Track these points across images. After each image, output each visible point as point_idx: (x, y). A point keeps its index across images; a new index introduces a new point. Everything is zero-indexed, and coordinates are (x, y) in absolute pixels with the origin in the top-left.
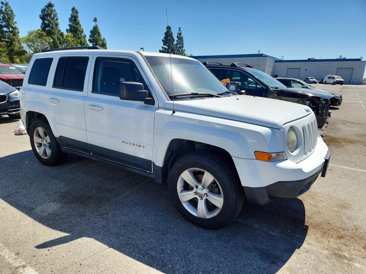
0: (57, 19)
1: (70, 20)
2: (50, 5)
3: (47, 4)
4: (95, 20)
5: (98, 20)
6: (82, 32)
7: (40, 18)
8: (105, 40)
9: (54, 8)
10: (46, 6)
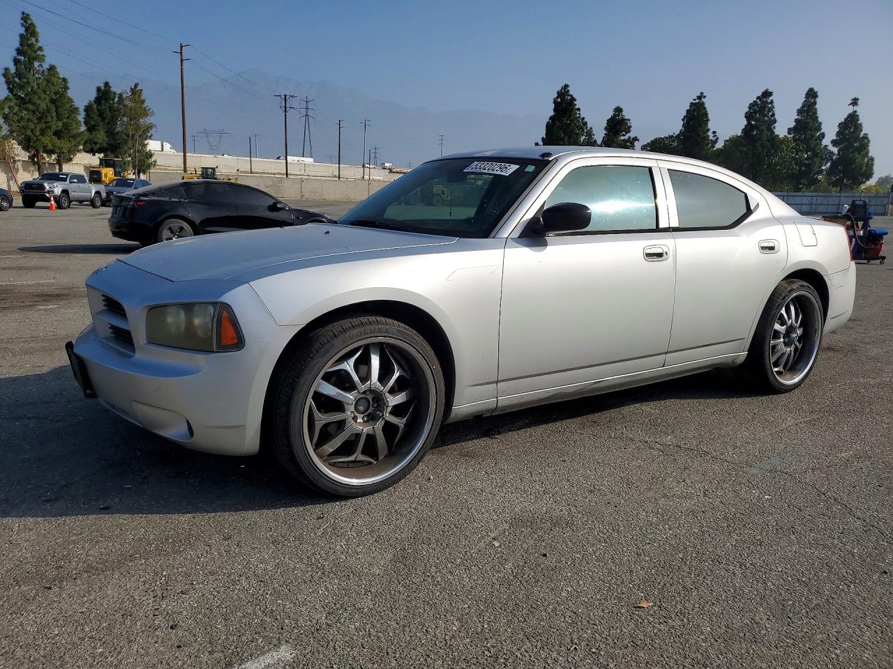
0: (773, 115)
1: (800, 112)
2: (767, 94)
3: (760, 94)
4: (855, 102)
5: (859, 102)
6: (819, 128)
7: (746, 117)
8: (867, 138)
9: (771, 98)
10: (758, 98)
